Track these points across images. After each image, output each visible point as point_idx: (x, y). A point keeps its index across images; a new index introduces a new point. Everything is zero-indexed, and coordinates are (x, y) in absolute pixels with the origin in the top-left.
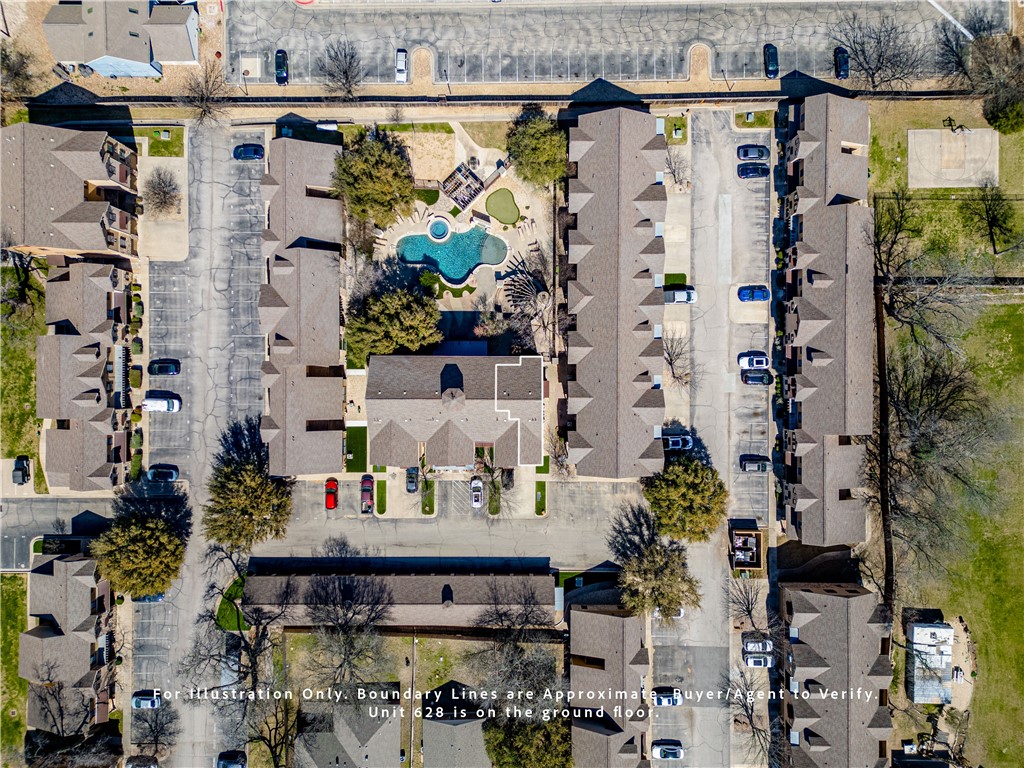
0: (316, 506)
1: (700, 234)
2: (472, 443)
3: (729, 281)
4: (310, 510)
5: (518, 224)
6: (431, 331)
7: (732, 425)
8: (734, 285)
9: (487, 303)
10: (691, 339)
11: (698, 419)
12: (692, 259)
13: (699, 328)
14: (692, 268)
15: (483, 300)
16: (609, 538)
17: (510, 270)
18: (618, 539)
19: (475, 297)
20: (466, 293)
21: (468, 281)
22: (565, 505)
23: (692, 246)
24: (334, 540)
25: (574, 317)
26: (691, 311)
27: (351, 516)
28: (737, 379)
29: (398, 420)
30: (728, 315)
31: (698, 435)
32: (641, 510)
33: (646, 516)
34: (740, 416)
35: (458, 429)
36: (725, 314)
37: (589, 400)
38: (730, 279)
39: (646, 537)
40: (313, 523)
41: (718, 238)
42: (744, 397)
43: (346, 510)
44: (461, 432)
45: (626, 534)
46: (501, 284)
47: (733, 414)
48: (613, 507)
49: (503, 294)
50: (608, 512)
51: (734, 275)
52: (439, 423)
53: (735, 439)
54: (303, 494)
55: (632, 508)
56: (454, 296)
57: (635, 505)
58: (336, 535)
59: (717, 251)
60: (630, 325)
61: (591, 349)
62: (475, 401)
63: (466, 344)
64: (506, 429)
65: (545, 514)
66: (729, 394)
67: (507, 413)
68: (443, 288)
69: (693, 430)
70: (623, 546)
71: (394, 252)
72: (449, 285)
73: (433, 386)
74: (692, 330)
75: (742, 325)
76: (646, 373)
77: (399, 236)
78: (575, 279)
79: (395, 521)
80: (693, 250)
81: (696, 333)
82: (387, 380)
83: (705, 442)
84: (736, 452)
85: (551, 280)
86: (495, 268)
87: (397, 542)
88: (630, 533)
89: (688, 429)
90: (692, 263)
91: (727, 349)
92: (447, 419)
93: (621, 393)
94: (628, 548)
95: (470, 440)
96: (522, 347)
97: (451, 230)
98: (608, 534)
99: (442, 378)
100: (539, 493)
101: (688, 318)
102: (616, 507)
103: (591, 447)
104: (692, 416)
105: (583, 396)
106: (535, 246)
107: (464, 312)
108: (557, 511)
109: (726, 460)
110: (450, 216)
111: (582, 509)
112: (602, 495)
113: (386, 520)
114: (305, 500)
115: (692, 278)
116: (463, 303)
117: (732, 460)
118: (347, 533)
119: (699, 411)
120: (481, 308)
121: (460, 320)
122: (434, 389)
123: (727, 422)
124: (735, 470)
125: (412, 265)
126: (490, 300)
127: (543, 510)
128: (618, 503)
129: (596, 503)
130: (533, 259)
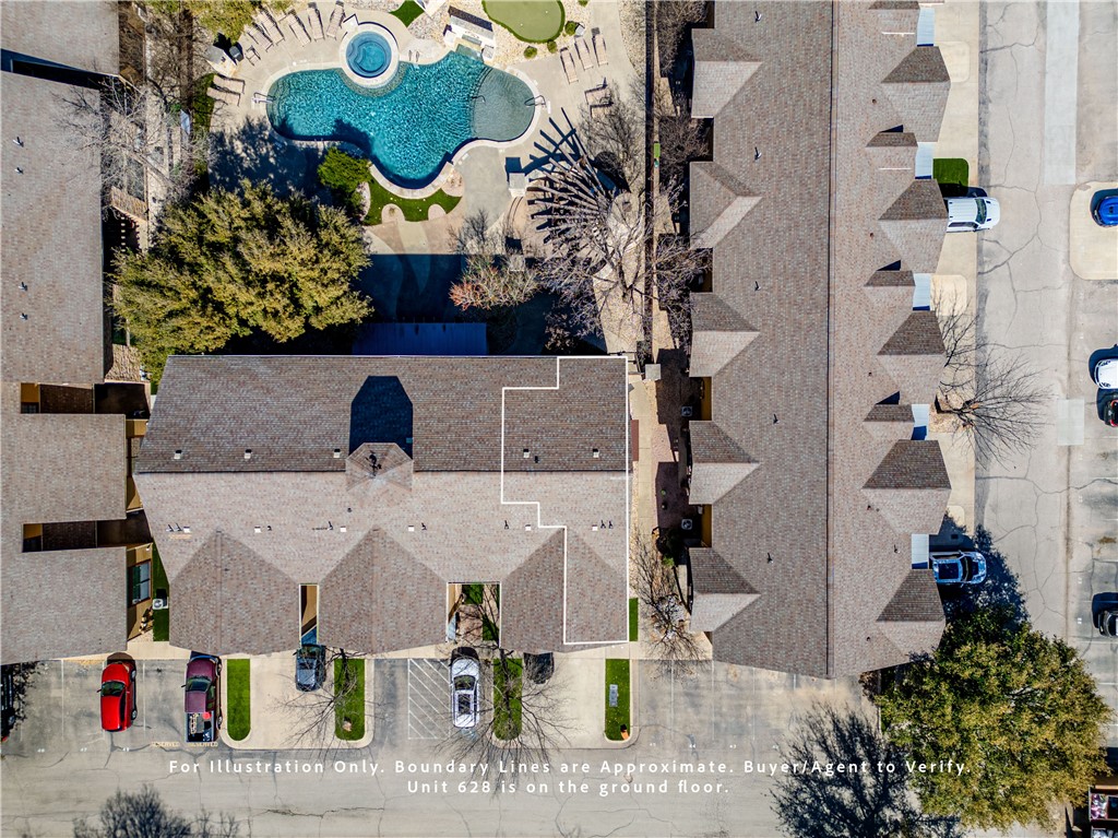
0: (84, 721)
1: (1000, 61)
2: (441, 587)
3: (1071, 176)
4: (70, 730)
5: (560, 42)
6: (334, 292)
7: (1075, 524)
8: (1083, 186)
9: (487, 233)
10: (978, 318)
11: (995, 509)
12: (982, 122)
13: (998, 290)
14: (983, 145)
15: (478, 227)
16: (781, 793)
17: (540, 155)
18: (803, 796)
19: (458, 219)
20: (436, 211)
21: (441, 182)
22: (676, 716)
23: (982, 91)
24: (129, 800)
25: (706, 257)
26: (979, 250)
27: (167, 744)
28: (1088, 415)
29: (236, 530)
30: (1068, 260)
31: (997, 547)
32: (856, 727)
33: (869, 742)
34: (1094, 503)
35: (402, 551)
36: (1061, 256)
37: (748, 469)
38: (1072, 172)
39: (869, 792)
40: (79, 760)
41: (1043, 74)
42: (1105, 455)
43: (156, 729)
44: (410, 559)
45: (822, 784)
46: (519, 187)
47: (1077, 498)
48: (790, 721)
49: (524, 211)
50: (778, 732)
51: (1081, 164)
52: (348, 536)
53: (1082, 556)
54: (54, 693)
55: (836, 723)
56: (409, 218)
57: (843, 716)
58: (134, 790)
59: (1042, 105)
60: (857, 273)
61: (751, 336)
62: (445, 477)
63: (434, 330)
64: (530, 549)
65: (627, 738)
66: (1069, 449)
67: (532, 509)
68: (381, 198)
69: (983, 538)
70: (814, 812)
71: (263, 112)
72: (394, 189)
73: (330, 435)
74: (982, 297)
75: (1100, 283)
76: (893, 399)
77: (273, 71)
78: (709, 158)
79: (271, 755)
80: (983, 102)
81: (990, 305)
82: (205, 419)
83: (1012, 565)
84: (1082, 588)
85: (642, 179)
86: (505, 149)
87: (278, 803)
88: (831, 782)
89: (971, 533)
90: (983, 134)
91: (1064, 341)
92: (370, 524)
93: (838, 453)
94: (827, 818)
95: (434, 578)
96: (573, 330)
97: (397, 56)
98: (778, 784)
99: (353, 414)
100: (614, 687)
101: (972, 268)
102: (799, 720)
103: (752, 591)
104: (980, 503)
105: (730, 459)
106: (601, 93)
107: (434, 258)
108: (656, 729)
109: (1061, 609)
110: (396, 24)
111: (717, 725)
112: (764, 692)
113: (250, 754)
114: (58, 706)
115: (983, 170)
116: (430, 235)
117: (1073, 608)
118: (160, 786)
119: (997, 491)
120: (472, 247)
121: (423, 275)
122: (332, 446)
123: (1064, 514)
124: (1082, 630)
125: (305, 144)
126: (495, 228)
127: (624, 728)
128: (802, 712)
129: (749, 710)
130: (596, 127)
